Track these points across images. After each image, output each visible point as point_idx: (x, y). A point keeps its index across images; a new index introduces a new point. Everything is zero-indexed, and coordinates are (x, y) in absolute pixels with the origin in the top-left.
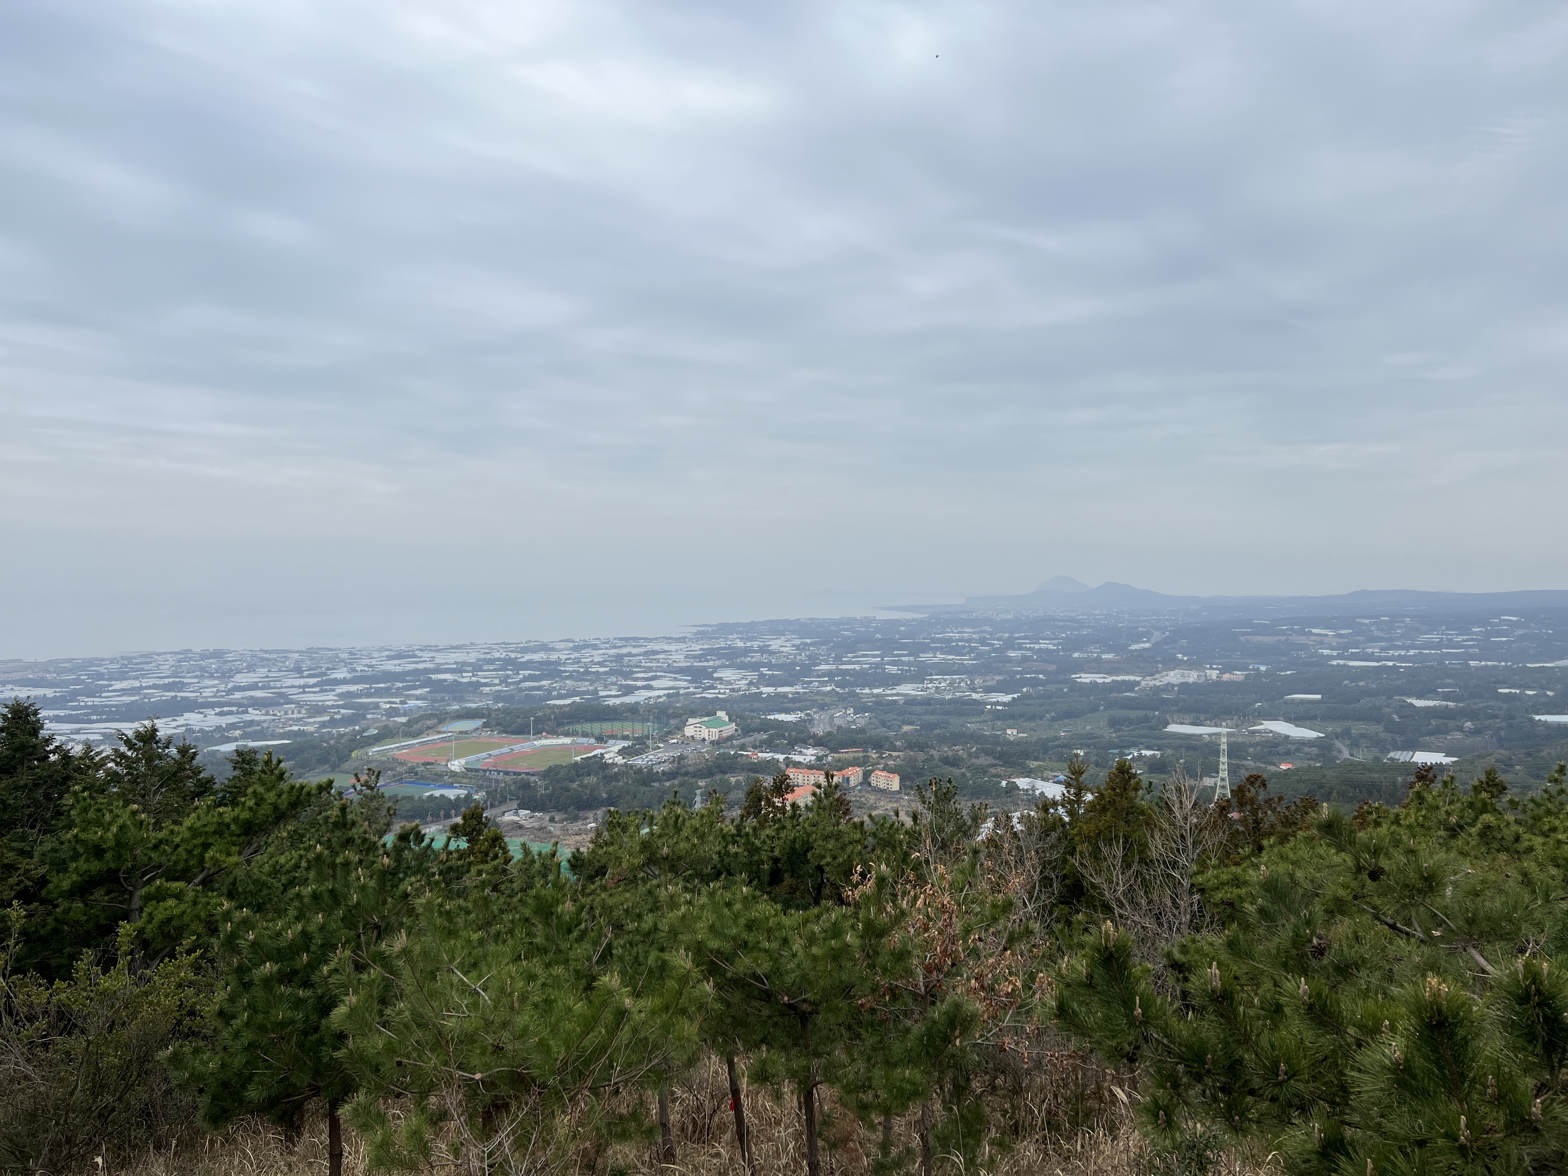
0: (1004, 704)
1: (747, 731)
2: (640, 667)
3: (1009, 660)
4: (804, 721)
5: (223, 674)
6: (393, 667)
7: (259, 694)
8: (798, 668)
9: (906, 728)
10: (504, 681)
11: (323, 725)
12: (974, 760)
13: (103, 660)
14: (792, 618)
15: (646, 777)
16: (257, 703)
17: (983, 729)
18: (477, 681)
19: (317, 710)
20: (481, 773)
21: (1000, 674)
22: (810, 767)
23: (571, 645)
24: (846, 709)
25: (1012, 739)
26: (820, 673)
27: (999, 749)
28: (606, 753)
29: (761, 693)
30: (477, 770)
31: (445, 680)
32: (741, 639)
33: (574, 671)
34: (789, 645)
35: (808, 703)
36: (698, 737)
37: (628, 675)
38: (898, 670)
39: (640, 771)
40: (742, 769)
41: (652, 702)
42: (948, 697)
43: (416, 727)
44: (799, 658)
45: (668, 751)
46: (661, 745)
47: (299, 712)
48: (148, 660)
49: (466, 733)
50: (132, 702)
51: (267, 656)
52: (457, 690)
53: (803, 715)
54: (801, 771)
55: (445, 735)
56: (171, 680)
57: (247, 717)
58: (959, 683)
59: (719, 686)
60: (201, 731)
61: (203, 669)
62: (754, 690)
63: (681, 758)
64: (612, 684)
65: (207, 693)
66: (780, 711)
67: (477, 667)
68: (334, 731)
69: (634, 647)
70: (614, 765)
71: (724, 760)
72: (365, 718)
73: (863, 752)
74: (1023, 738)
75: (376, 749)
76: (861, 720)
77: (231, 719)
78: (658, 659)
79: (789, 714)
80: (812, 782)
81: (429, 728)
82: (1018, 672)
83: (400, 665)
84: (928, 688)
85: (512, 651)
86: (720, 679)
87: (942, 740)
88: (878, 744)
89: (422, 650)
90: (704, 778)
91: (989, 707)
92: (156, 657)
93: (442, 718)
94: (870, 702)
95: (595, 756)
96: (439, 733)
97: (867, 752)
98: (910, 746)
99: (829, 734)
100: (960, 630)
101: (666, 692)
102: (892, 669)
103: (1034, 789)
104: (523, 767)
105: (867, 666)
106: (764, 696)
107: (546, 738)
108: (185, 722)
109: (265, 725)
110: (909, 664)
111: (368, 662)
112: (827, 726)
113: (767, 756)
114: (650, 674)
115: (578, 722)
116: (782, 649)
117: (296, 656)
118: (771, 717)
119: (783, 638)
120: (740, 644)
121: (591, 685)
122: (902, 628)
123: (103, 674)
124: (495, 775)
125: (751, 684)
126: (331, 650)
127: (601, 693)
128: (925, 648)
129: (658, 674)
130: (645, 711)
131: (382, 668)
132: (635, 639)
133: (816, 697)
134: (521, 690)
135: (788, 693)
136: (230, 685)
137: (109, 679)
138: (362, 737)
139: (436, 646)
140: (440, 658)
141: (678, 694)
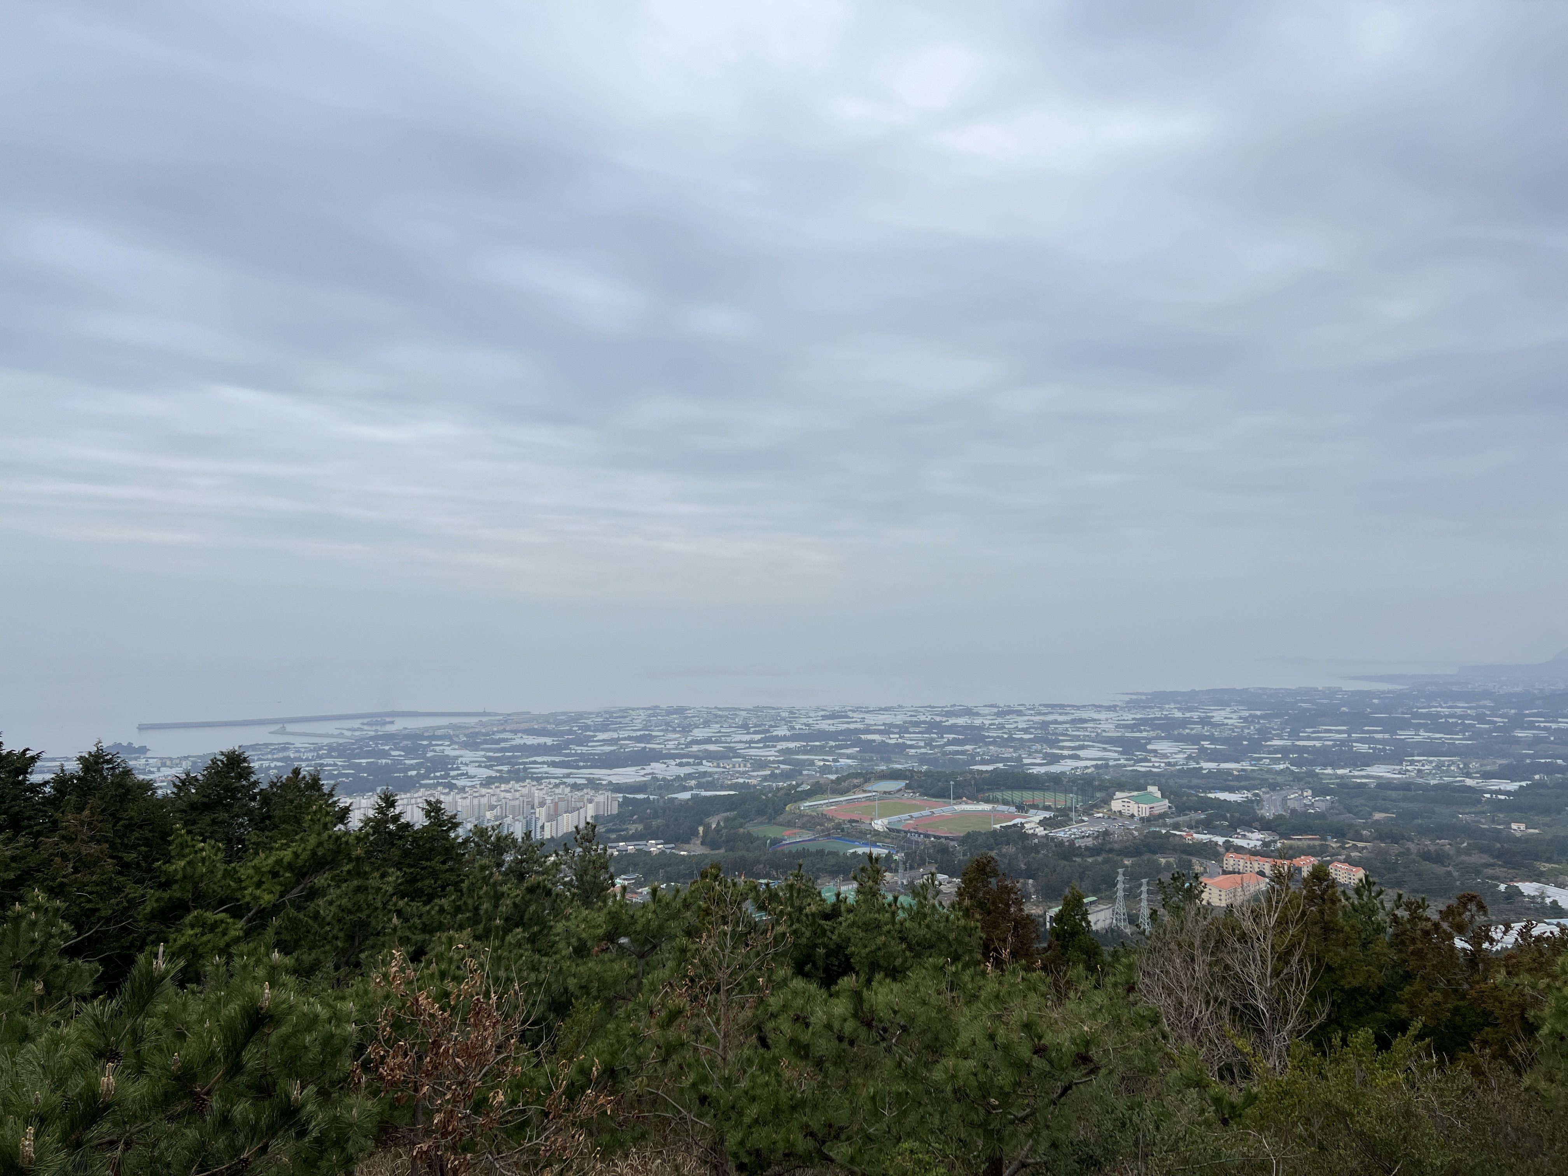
0: (1508, 793)
1: (1182, 809)
2: (1066, 735)
3: (1517, 741)
4: (1251, 801)
5: (684, 728)
6: (827, 726)
7: (712, 747)
8: (1245, 743)
9: (1378, 816)
10: (929, 744)
11: (765, 778)
12: (1464, 858)
13: (590, 713)
14: (1239, 686)
15: (1068, 851)
16: (711, 756)
17: (1480, 822)
18: (904, 743)
19: (760, 764)
20: (903, 834)
21: (1503, 757)
22: (1254, 853)
23: (996, 710)
24: (1302, 790)
25: (1518, 834)
26: (1271, 749)
27: (1498, 845)
28: (1027, 822)
29: (1201, 768)
30: (898, 831)
31: (874, 741)
32: (1179, 709)
33: (998, 737)
34: (1234, 717)
35: (1256, 782)
36: (1126, 812)
37: (1053, 744)
38: (1370, 748)
39: (1061, 844)
40: (1174, 850)
41: (1079, 772)
42: (1433, 782)
43: (845, 784)
44: (1246, 731)
45: (1093, 826)
46: (1086, 819)
47: (745, 766)
48: (625, 714)
49: (889, 793)
50: (611, 751)
51: (720, 713)
52: (884, 751)
53: (1250, 795)
54: (1242, 856)
55: (870, 794)
56: (642, 733)
57: (702, 769)
58: (1449, 766)
59: (1153, 759)
60: (664, 779)
61: (667, 724)
62: (1193, 765)
63: (1106, 833)
64: (1037, 752)
65: (671, 745)
66: (1224, 789)
67: (903, 729)
68: (774, 785)
69: (1061, 714)
70: (1035, 835)
71: (1154, 838)
72: (801, 774)
73: (1321, 840)
74: (1533, 834)
75: (808, 804)
76: (1321, 804)
77: (688, 770)
78: (1086, 728)
79: (1234, 793)
80: (1257, 870)
81: (855, 786)
82: (1528, 756)
83: (833, 725)
84: (1408, 770)
85: (937, 715)
86: (1155, 751)
87: (1423, 831)
88: (1340, 833)
89: (853, 711)
90: (1132, 857)
91: (1488, 796)
92: (631, 712)
93: (867, 777)
94: (1333, 784)
95: (1015, 825)
96: (865, 791)
97: (1326, 840)
98: (1381, 837)
99: (1279, 817)
100: (1450, 704)
101: (1094, 763)
102: (1363, 748)
103: (1543, 896)
104: (943, 831)
105: (1330, 743)
106: (1204, 772)
107: (967, 803)
108: (651, 771)
109: (716, 776)
110: (1383, 742)
111: (805, 720)
112: (1279, 808)
113: (1205, 837)
114: (1077, 744)
115: (999, 789)
116: (1226, 721)
117: (744, 713)
118: (1212, 796)
119: (1228, 709)
120: (1178, 714)
121: (1015, 752)
122: (1375, 701)
123: (590, 726)
124: (915, 838)
125: (1190, 758)
126: (774, 708)
127: (1026, 761)
128: (1405, 725)
129: (1086, 743)
130: (1068, 782)
131: (818, 727)
132: (1062, 706)
133: (1267, 776)
134: (945, 754)
135: (1232, 769)
136: (689, 739)
137: (595, 731)
138: (796, 791)
139: (866, 708)
140: (870, 719)
141: (1107, 766)
